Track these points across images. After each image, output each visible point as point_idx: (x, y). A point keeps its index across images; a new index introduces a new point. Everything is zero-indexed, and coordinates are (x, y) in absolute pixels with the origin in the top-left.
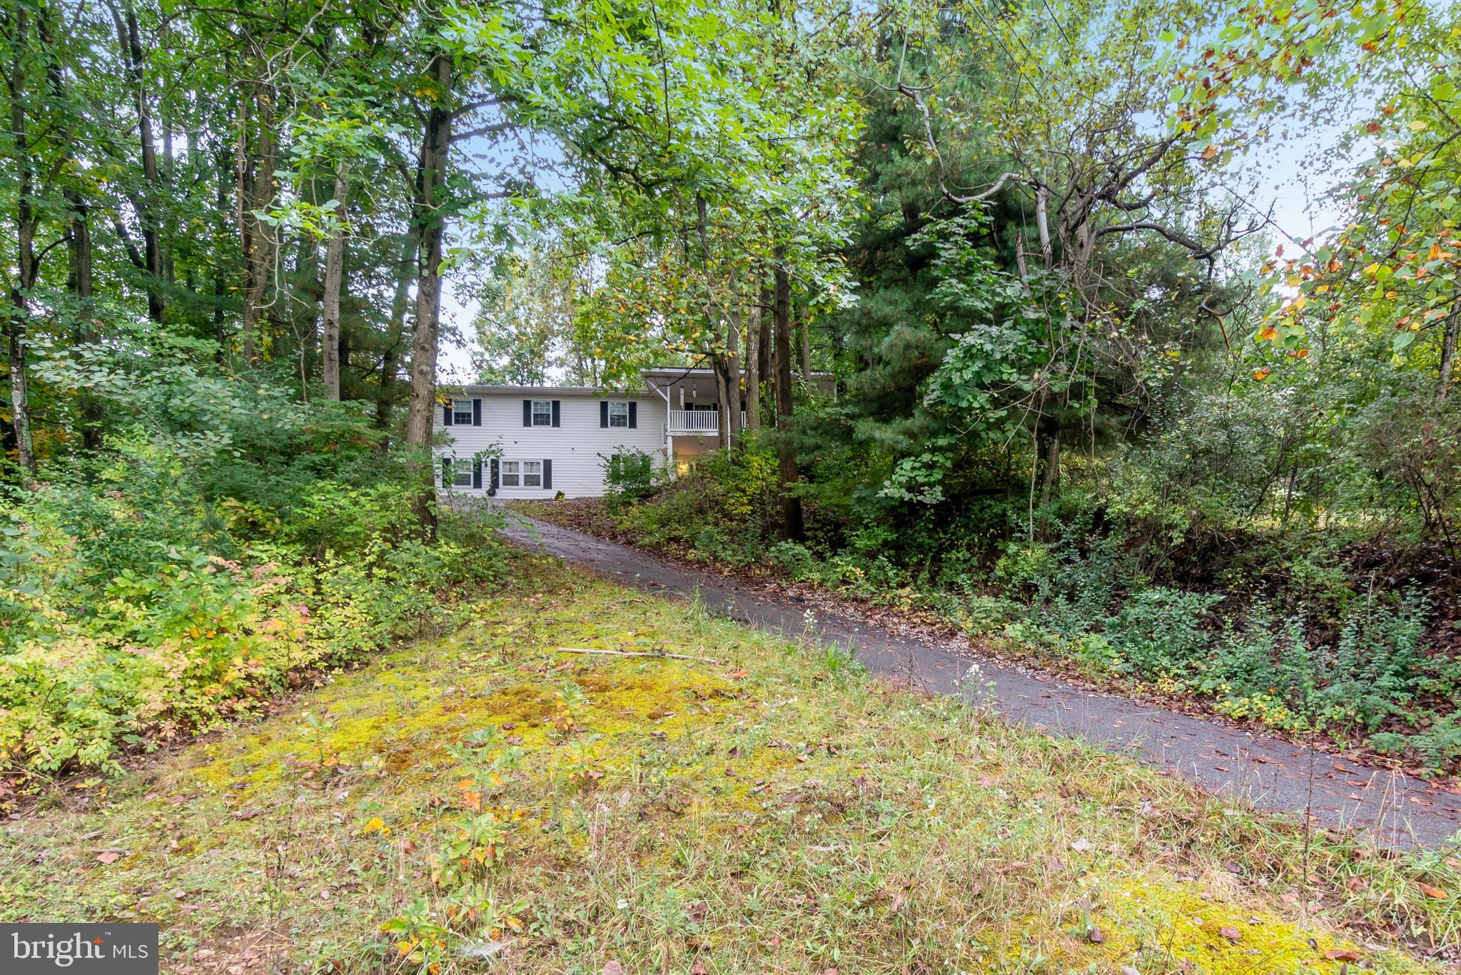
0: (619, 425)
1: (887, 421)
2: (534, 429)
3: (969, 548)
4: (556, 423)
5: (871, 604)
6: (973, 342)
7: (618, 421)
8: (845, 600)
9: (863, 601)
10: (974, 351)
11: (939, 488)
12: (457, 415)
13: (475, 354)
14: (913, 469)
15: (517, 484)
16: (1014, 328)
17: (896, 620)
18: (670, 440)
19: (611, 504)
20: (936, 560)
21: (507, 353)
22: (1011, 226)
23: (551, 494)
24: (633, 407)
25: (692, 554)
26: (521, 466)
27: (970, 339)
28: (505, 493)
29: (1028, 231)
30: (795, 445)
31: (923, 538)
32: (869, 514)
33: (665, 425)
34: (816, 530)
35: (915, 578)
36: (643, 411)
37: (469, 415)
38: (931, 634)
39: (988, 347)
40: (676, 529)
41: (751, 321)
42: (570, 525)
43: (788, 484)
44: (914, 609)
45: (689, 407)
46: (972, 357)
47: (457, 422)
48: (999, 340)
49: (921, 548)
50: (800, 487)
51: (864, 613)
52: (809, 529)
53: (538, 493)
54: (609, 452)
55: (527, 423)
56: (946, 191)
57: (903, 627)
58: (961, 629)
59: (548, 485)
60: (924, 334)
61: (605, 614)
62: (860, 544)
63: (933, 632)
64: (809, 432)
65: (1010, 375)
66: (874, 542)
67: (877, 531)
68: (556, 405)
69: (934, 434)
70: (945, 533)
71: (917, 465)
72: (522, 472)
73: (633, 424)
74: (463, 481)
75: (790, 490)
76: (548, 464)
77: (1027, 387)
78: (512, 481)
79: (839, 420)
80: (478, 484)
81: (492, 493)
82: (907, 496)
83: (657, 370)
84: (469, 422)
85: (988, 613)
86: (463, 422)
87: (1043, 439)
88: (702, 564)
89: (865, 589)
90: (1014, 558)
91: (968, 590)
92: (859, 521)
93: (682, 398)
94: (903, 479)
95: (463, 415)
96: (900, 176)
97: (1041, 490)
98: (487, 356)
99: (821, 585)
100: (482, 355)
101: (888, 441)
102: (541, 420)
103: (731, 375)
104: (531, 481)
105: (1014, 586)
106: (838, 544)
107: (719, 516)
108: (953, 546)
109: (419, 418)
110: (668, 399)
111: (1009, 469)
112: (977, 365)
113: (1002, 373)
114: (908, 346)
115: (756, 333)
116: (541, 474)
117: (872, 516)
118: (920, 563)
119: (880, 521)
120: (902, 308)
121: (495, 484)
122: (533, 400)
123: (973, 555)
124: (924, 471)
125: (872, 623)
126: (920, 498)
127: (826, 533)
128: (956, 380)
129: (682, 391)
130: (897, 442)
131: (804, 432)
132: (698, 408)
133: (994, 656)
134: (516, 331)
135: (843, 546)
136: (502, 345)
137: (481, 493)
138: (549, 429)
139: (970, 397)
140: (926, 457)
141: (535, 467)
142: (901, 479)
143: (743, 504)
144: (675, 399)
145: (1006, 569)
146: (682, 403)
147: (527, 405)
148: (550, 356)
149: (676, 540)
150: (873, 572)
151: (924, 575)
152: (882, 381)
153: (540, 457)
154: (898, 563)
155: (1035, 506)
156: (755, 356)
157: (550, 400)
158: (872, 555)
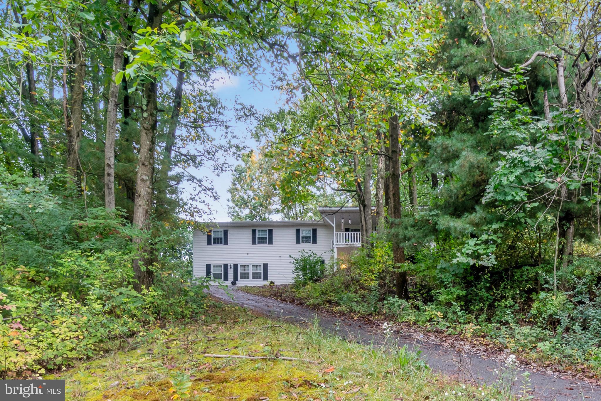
0: (306, 242)
1: (459, 216)
2: (258, 246)
3: (513, 298)
4: (271, 242)
5: (446, 334)
6: (515, 156)
7: (306, 240)
8: (429, 332)
9: (442, 332)
10: (516, 162)
11: (493, 257)
12: (214, 239)
13: (230, 208)
14: (476, 245)
15: (248, 278)
16: (543, 147)
17: (462, 343)
18: (335, 250)
19: (297, 286)
20: (491, 307)
21: (248, 206)
22: (540, 90)
23: (267, 283)
24: (315, 231)
25: (336, 309)
26: (251, 267)
27: (513, 154)
28: (241, 283)
29: (552, 92)
30: (400, 237)
31: (483, 293)
32: (448, 278)
33: (333, 241)
34: (415, 292)
35: (476, 318)
36: (321, 234)
37: (221, 239)
38: (486, 351)
39: (526, 159)
40: (331, 296)
41: (379, 171)
42: (270, 296)
43: (398, 264)
44: (475, 335)
45: (347, 230)
46: (515, 166)
47: (214, 243)
48: (533, 155)
49: (482, 300)
50: (406, 266)
51: (441, 339)
52: (412, 292)
53: (260, 282)
54: (298, 256)
55: (254, 242)
56: (497, 64)
57: (467, 347)
58: (507, 347)
59: (266, 278)
60: (483, 157)
61: (251, 334)
62: (441, 298)
63: (487, 350)
64: (409, 228)
65: (540, 178)
66: (450, 297)
67: (453, 290)
68: (271, 232)
69: (490, 222)
70: (498, 290)
71: (479, 242)
72: (251, 271)
73: (315, 242)
74: (217, 276)
75: (399, 267)
76: (266, 266)
77: (553, 187)
78: (245, 276)
79: (428, 220)
80: (226, 279)
81: (234, 283)
82: (472, 262)
83: (328, 209)
84: (221, 243)
85: (526, 336)
86: (218, 243)
87: (563, 225)
88: (342, 314)
89: (443, 325)
90: (544, 302)
91: (512, 325)
92: (442, 284)
93: (343, 225)
94: (470, 252)
95: (218, 239)
96: (466, 57)
97: (562, 259)
98: (237, 209)
99: (415, 323)
100: (234, 208)
101: (458, 228)
102: (262, 240)
103: (366, 203)
104: (256, 276)
105: (544, 319)
106: (429, 299)
107: (358, 287)
108: (502, 297)
109: (140, 210)
110: (334, 226)
111: (540, 254)
112: (518, 171)
113: (535, 177)
114: (472, 166)
115: (382, 178)
116: (262, 272)
117: (450, 280)
118: (482, 310)
119: (454, 283)
120: (468, 144)
121: (236, 278)
122: (257, 229)
123: (516, 303)
124: (483, 246)
125: (446, 345)
126: (481, 263)
127: (422, 295)
128: (505, 182)
129: (343, 221)
130: (465, 229)
131: (406, 228)
132: (352, 230)
133: (530, 364)
134: (252, 194)
135: (431, 301)
136: (244, 203)
137: (229, 283)
138: (267, 245)
139: (514, 193)
140: (484, 237)
141: (258, 268)
142: (468, 252)
143: (372, 280)
144: (338, 226)
145: (538, 309)
146: (343, 228)
147: (254, 232)
148: (272, 207)
149: (329, 302)
150: (450, 315)
151: (484, 316)
152: (455, 191)
153: (261, 262)
154: (466, 309)
155: (558, 268)
156: (382, 192)
157: (267, 229)
158: (449, 304)
